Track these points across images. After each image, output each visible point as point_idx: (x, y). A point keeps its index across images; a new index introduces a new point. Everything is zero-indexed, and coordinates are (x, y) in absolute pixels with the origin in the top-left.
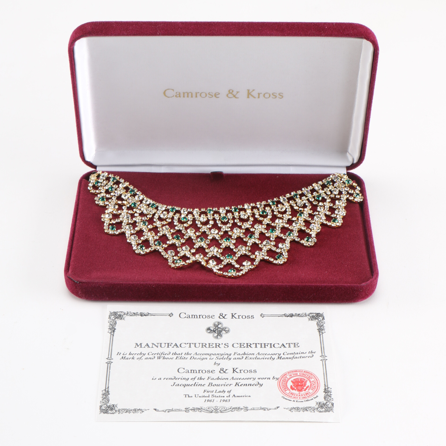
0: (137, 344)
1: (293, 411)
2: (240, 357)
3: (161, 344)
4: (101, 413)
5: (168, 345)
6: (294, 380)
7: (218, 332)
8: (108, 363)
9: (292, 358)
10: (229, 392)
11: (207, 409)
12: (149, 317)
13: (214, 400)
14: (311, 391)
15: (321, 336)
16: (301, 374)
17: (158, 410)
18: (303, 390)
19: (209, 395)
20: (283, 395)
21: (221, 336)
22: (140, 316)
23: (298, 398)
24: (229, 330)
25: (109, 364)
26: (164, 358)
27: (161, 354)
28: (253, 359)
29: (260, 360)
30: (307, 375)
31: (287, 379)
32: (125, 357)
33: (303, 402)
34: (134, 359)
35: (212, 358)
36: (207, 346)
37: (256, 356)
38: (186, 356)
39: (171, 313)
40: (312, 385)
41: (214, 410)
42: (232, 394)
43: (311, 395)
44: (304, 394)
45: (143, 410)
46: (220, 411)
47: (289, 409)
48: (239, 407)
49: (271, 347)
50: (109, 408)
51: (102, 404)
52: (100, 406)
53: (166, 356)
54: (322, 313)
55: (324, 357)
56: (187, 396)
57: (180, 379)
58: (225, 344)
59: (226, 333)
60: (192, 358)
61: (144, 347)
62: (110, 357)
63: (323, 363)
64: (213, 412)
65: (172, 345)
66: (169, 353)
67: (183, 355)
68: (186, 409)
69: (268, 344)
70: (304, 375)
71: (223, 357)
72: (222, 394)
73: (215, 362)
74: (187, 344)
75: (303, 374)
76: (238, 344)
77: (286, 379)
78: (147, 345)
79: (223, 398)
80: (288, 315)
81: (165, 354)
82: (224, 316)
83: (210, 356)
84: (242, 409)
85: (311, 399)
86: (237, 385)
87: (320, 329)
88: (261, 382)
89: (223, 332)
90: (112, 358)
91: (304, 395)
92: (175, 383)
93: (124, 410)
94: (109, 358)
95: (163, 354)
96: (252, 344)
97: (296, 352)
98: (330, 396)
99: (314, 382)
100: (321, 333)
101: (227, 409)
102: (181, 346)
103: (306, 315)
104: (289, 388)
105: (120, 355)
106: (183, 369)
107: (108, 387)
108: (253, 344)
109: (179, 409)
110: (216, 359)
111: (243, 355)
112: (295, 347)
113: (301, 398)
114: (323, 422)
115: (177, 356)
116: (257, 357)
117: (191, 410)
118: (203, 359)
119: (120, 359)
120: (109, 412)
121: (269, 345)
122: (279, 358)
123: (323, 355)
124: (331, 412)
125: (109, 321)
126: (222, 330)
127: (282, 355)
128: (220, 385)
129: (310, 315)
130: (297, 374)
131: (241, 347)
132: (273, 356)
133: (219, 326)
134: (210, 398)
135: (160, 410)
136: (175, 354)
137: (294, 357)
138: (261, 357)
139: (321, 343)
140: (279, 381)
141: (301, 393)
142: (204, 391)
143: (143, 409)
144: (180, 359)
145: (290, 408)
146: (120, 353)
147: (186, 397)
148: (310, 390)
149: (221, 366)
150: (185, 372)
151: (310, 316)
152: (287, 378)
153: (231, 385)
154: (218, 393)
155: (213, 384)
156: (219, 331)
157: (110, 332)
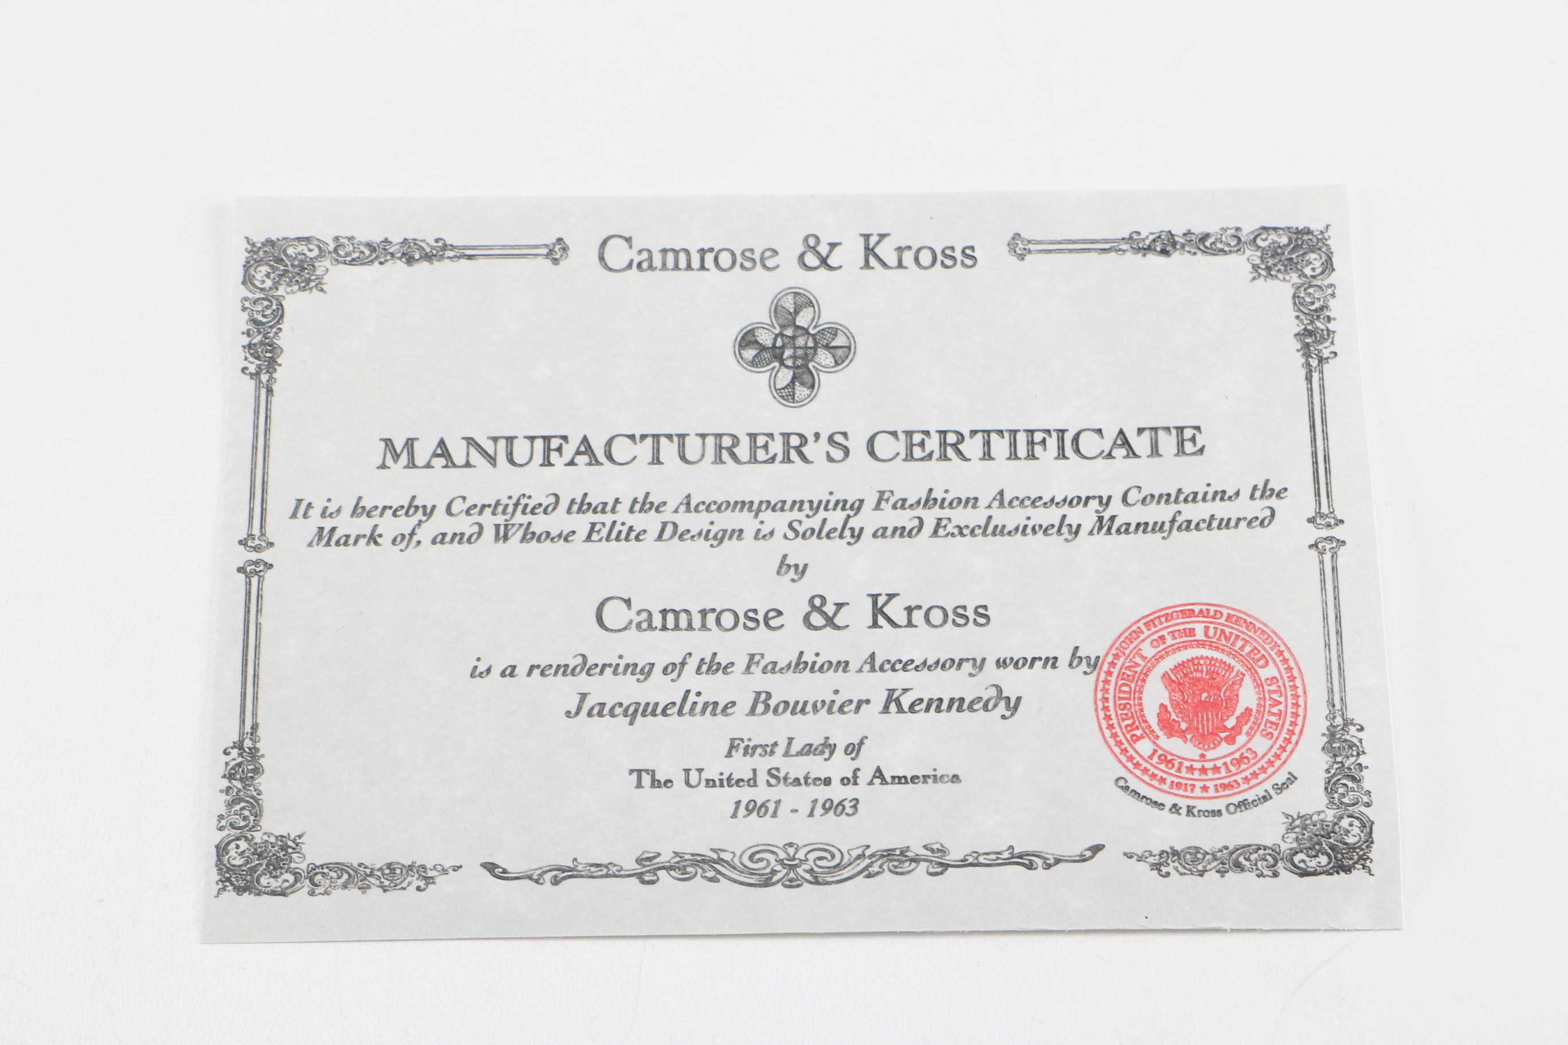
0: (388, 443)
1: (1170, 869)
2: (905, 519)
3: (510, 440)
4: (224, 889)
5: (547, 450)
6: (1176, 668)
7: (794, 357)
8: (248, 569)
9: (1167, 527)
10: (854, 750)
11: (746, 860)
12: (444, 267)
13: (778, 802)
14: (1260, 744)
15: (1316, 376)
16: (1211, 633)
17: (505, 871)
18: (1223, 735)
19: (754, 771)
20: (1123, 773)
21: (812, 387)
22: (400, 265)
23: (1198, 792)
24: (849, 348)
25: (255, 580)
26: (529, 536)
27: (510, 509)
28: (972, 531)
29: (1007, 538)
30: (1240, 643)
31: (1142, 663)
32: (333, 530)
33: (1219, 813)
34: (376, 543)
35: (765, 530)
36: (743, 451)
37: (990, 512)
38: (639, 521)
39: (560, 240)
40: (1268, 703)
41: (778, 868)
42: (867, 763)
43: (1263, 769)
44: (1225, 764)
45: (430, 874)
46: (811, 871)
47: (1151, 860)
48: (904, 845)
49: (1062, 455)
50: (260, 855)
51: (226, 832)
52: (217, 847)
53: (540, 523)
54: (1322, 228)
55: (1329, 525)
56: (646, 779)
57: (609, 671)
58: (831, 439)
59: (837, 364)
60: (669, 529)
61: (428, 466)
62: (256, 531)
63: (1322, 562)
64: (775, 878)
65: (569, 450)
66: (552, 499)
67: (623, 514)
68: (639, 861)
69: (1048, 432)
70: (1227, 639)
71: (825, 520)
72: (816, 766)
73: (785, 556)
74: (643, 437)
75: (1223, 631)
76: (894, 434)
77: (1138, 665)
78: (443, 450)
79: (822, 793)
80: (1147, 242)
81: (533, 512)
82: (824, 254)
83: (756, 516)
84: (915, 860)
85: (1262, 794)
86: (893, 707)
87: (1310, 333)
88: (1012, 682)
89: (824, 357)
90: (270, 536)
91: (1228, 770)
92: (583, 696)
93: (340, 868)
94: (251, 536)
95: (520, 508)
96: (966, 434)
97: (1187, 490)
98: (1353, 779)
99: (1274, 688)
100: (1314, 363)
101: (846, 860)
102: (610, 457)
103: (1239, 239)
104: (1153, 719)
105: (305, 516)
106: (624, 606)
107: (255, 727)
108: (974, 433)
109: (606, 867)
110: (785, 537)
111: (919, 512)
112: (1181, 451)
113: (1212, 792)
114: (1319, 930)
115: (590, 517)
116: (990, 517)
117: (669, 868)
118: (721, 541)
119: (310, 545)
120: (264, 881)
121: (1052, 443)
122: (1100, 528)
123: (1325, 510)
124: (1358, 873)
125: (246, 299)
126: (815, 348)
127: (1116, 507)
128: (809, 708)
129: (1259, 242)
130: (1192, 631)
131: (910, 457)
132: (1075, 515)
133: (803, 320)
134: (761, 793)
135: (513, 868)
136: (583, 506)
137: (1180, 519)
138: (1010, 518)
139: (1313, 427)
140: (1103, 677)
141: (1210, 755)
142: (732, 747)
143: (429, 865)
144: (608, 539)
145: (1156, 852)
146: (309, 505)
147: (639, 785)
148: (1258, 737)
149: (810, 586)
150: (634, 626)
151: (1259, 247)
152: (1144, 658)
153: (864, 706)
154: (800, 758)
155: (772, 703)
156: (800, 352)
157: (252, 369)
